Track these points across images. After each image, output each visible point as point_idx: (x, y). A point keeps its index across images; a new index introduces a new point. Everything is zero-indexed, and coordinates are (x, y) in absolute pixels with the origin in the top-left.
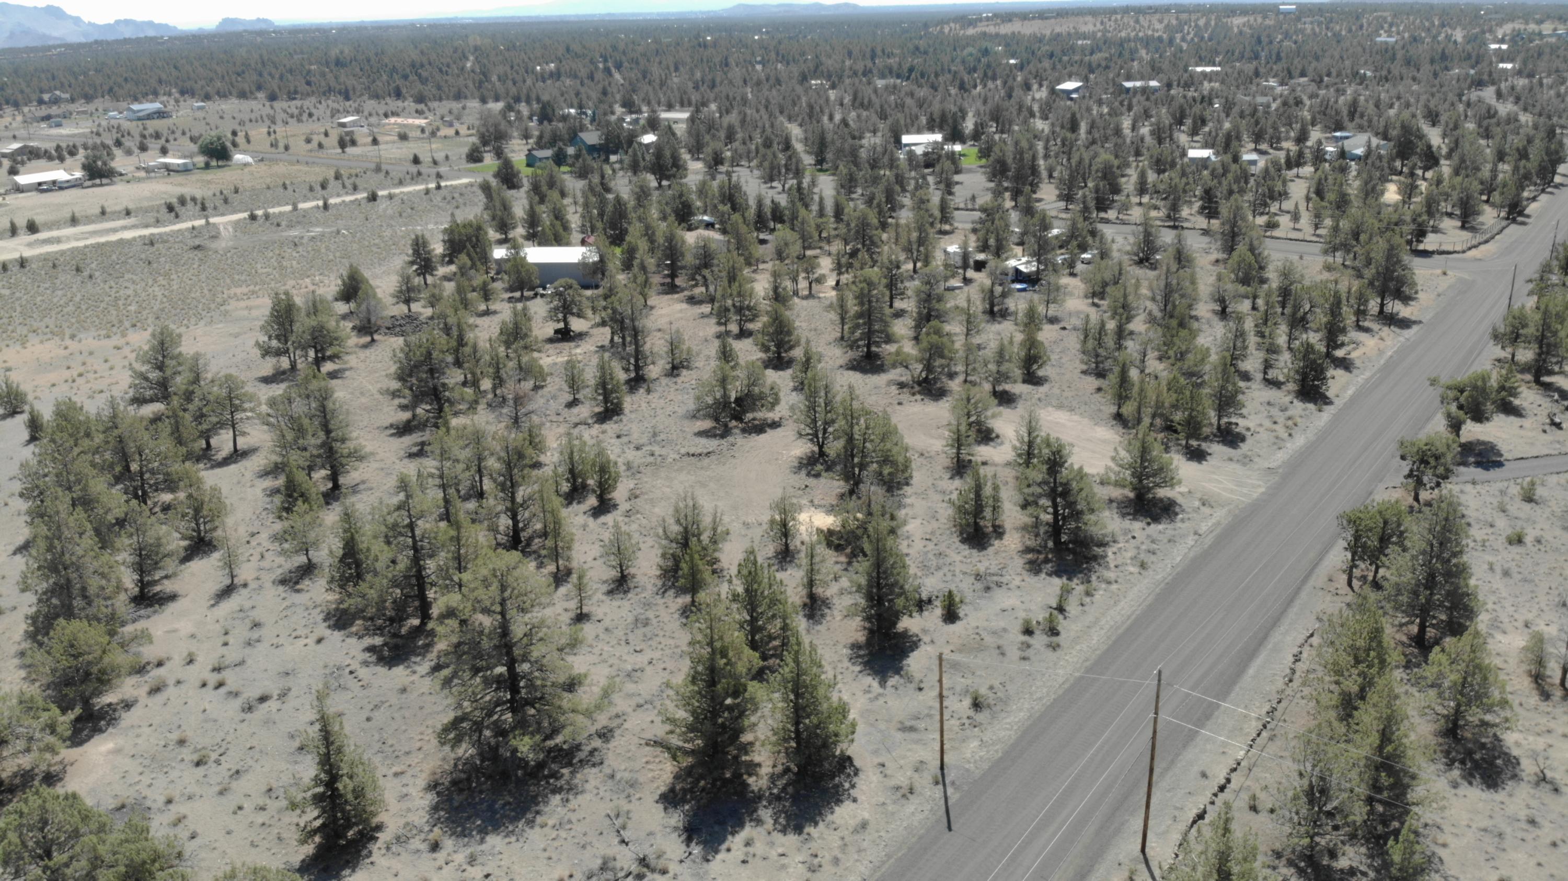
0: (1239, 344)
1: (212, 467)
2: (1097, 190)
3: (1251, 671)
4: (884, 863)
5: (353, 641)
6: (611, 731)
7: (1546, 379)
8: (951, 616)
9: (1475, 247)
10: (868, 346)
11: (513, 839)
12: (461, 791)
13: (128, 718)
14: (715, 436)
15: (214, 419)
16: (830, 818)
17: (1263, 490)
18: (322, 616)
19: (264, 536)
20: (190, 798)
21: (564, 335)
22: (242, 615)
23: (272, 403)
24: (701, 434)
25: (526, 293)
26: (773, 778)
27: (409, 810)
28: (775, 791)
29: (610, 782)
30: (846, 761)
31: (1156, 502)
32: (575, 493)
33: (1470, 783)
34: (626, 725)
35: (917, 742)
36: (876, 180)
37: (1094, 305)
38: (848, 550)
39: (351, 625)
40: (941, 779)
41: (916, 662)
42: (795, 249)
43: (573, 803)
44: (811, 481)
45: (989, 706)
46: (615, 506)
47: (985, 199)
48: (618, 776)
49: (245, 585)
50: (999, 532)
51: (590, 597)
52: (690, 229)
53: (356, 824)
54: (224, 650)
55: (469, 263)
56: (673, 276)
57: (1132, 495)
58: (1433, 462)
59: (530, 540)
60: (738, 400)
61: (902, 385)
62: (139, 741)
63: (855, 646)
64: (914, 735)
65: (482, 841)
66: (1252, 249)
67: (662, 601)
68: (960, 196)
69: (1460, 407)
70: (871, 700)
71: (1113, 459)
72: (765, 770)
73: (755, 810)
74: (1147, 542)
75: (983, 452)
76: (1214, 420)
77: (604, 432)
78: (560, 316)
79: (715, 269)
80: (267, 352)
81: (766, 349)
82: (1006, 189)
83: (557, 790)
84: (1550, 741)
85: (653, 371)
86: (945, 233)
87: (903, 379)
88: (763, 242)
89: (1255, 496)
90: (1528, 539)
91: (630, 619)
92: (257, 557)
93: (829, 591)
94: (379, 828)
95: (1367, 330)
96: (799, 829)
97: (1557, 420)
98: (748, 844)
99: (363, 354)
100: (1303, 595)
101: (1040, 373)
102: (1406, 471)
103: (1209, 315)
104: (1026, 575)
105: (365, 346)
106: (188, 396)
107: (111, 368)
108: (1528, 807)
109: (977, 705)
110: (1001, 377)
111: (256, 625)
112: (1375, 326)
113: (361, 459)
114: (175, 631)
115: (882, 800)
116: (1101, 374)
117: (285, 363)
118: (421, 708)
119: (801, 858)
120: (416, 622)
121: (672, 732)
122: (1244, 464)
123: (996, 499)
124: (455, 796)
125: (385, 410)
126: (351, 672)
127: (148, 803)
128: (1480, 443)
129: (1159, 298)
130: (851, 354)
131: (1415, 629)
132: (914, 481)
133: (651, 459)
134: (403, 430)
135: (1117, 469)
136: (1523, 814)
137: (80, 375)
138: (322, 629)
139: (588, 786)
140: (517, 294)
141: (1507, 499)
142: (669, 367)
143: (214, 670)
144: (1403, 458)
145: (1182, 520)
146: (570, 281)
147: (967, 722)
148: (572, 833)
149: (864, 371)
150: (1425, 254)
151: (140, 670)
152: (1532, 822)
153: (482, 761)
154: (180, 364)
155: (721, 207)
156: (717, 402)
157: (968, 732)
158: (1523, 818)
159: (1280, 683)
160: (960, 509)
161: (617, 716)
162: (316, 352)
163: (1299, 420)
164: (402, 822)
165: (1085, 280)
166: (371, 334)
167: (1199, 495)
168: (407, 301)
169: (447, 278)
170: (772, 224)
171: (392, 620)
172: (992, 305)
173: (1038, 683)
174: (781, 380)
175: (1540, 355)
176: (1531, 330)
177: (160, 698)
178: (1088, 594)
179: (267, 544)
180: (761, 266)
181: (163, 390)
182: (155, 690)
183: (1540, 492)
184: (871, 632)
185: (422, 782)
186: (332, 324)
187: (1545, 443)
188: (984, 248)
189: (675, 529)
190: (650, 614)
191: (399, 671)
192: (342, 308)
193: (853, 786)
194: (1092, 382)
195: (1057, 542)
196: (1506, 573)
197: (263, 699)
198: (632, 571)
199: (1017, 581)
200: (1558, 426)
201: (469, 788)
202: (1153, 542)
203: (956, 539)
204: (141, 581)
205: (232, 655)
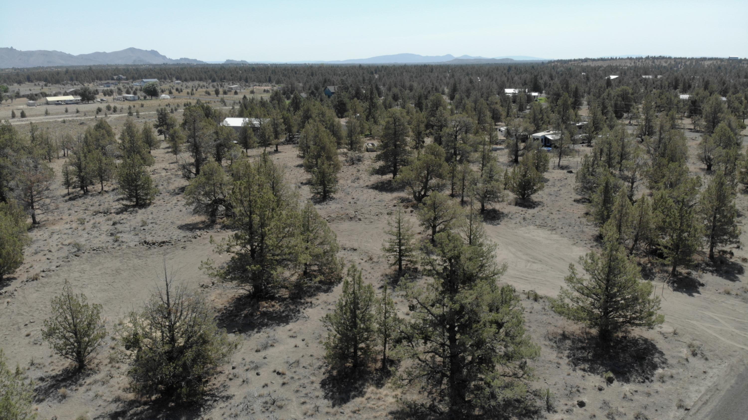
10: (395, 172)
24: (184, 226)
31: (626, 345)
57: (592, 332)
61: (403, 201)
101: (534, 198)
103: (696, 170)
110: (491, 197)
116: (589, 201)
135: (575, 294)
194: (582, 208)
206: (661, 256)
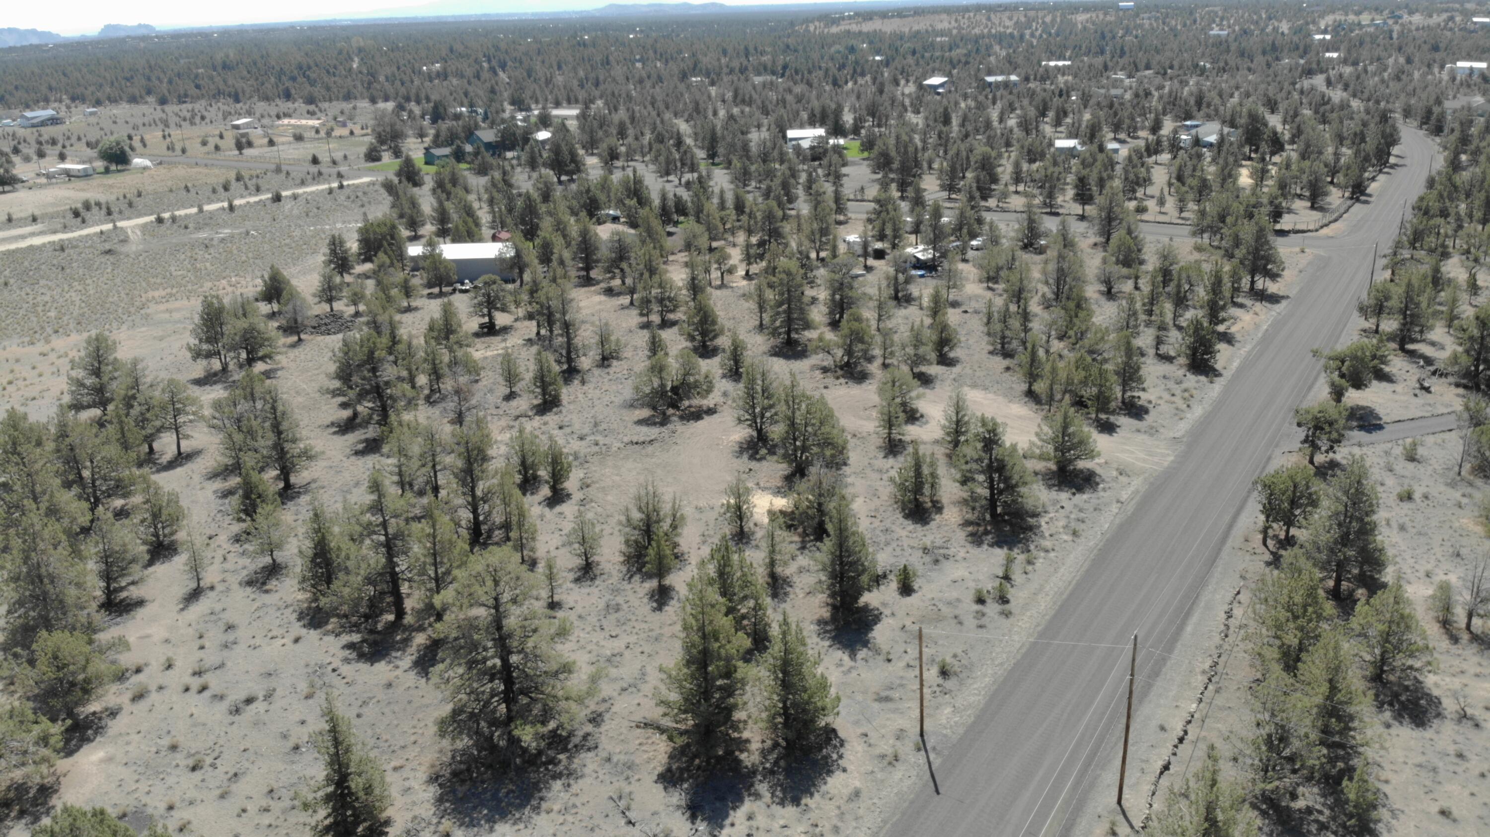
0: (1132, 323)
1: (158, 471)
2: (978, 181)
3: (1189, 629)
4: (881, 828)
5: (331, 638)
6: (600, 715)
7: (1410, 347)
8: (906, 589)
9: (1326, 225)
10: (788, 333)
11: (522, 826)
12: (463, 782)
13: (114, 726)
14: (655, 424)
15: (158, 423)
16: (824, 788)
17: (1171, 458)
18: (295, 615)
19: (223, 539)
20: (191, 803)
21: (490, 330)
22: (213, 617)
23: (217, 405)
24: (640, 422)
25: (444, 289)
26: (764, 753)
27: (414, 803)
28: (768, 765)
29: (607, 766)
30: (830, 733)
31: (1077, 473)
32: (528, 483)
33: (1401, 723)
34: (614, 709)
35: (895, 711)
36: (770, 174)
37: (989, 288)
38: (800, 530)
39: (327, 623)
40: (922, 745)
41: (880, 634)
42: (703, 241)
43: (575, 788)
44: (754, 465)
45: (956, 674)
46: (569, 496)
47: (873, 191)
48: (615, 759)
49: (212, 588)
50: (938, 508)
51: (560, 586)
52: (600, 222)
53: (365, 820)
54: (201, 654)
55: (388, 261)
56: (588, 269)
57: (1054, 467)
58: (1327, 428)
59: (490, 532)
60: (674, 389)
61: (825, 370)
62: (130, 748)
63: (821, 622)
64: (890, 705)
65: (491, 830)
66: (1129, 232)
67: (629, 587)
68: (848, 188)
69: (1342, 376)
70: (845, 673)
71: (1037, 434)
72: (755, 746)
73: (752, 785)
74: (1075, 511)
75: (912, 432)
76: (1119, 395)
77: (545, 424)
78: (485, 311)
79: (633, 261)
80: (197, 355)
81: (692, 338)
82: (893, 180)
83: (557, 776)
84: (1465, 681)
85: (585, 362)
86: (840, 223)
87: (825, 364)
88: (670, 234)
89: (1166, 464)
90: (1417, 496)
91: (602, 605)
92: (219, 559)
93: (788, 570)
94: (387, 822)
95: (1241, 306)
96: (796, 801)
97: (1426, 384)
98: (750, 818)
99: (294, 353)
100: (1224, 554)
101: (952, 355)
102: (1302, 436)
103: (1096, 296)
104: (969, 547)
105: (293, 346)
106: (128, 402)
107: (40, 375)
108: (1455, 743)
109: (944, 673)
110: (918, 360)
111: (230, 627)
112: (1248, 302)
113: (310, 458)
114: (148, 636)
115: (870, 768)
116: (1007, 354)
117: (216, 365)
118: (410, 702)
119: (801, 829)
120: (391, 617)
121: (665, 715)
122: (1152, 435)
123: (933, 475)
124: (457, 786)
125: (324, 408)
126: (334, 670)
127: (150, 811)
128: (1360, 408)
129: (1051, 281)
130: (773, 342)
131: (1331, 583)
132: (851, 461)
133: (597, 449)
134: (346, 427)
135: (1039, 443)
136: (1451, 749)
137: (10, 383)
138: (297, 629)
139: (587, 771)
140: (436, 290)
141: (1392, 459)
142: (598, 358)
143: (194, 674)
144: (1299, 425)
145: (1104, 490)
146: (494, 277)
147: (938, 689)
148: (579, 817)
149: (787, 357)
150: (1282, 233)
151: (121, 677)
152: (1460, 756)
153: (479, 752)
154: (116, 370)
155: (627, 202)
156: (654, 392)
157: (940, 699)
158: (1452, 753)
159: (1217, 639)
160: (902, 487)
161: (604, 701)
162: (248, 353)
163: (1194, 392)
164: (409, 816)
165: (981, 267)
166: (298, 334)
167: (1115, 465)
168: (330, 300)
169: (365, 276)
170: (675, 217)
171: (367, 617)
172: (897, 291)
173: (998, 650)
174: (712, 367)
175: (1404, 325)
176: (1394, 303)
177: (143, 705)
178: (1029, 562)
179: (227, 546)
180: (671, 258)
181: (100, 397)
182: (138, 697)
183: (1421, 451)
184: (835, 608)
185: (422, 775)
186: (261, 327)
187: (1417, 406)
188: (881, 237)
189: (636, 515)
190: (620, 600)
191: (381, 667)
192: (264, 308)
193: (841, 757)
194: (1000, 363)
195: (994, 514)
196: (1402, 528)
197: (249, 701)
198: (596, 558)
199: (962, 553)
200: (1427, 390)
201: (471, 778)
202: (1081, 510)
203: (899, 516)
204: (108, 588)
205: (211, 657)
206: (1086, 407)
